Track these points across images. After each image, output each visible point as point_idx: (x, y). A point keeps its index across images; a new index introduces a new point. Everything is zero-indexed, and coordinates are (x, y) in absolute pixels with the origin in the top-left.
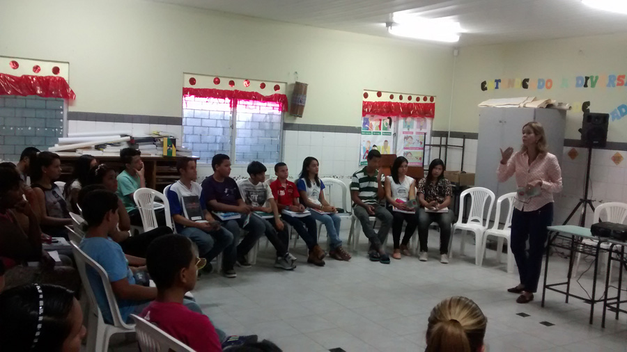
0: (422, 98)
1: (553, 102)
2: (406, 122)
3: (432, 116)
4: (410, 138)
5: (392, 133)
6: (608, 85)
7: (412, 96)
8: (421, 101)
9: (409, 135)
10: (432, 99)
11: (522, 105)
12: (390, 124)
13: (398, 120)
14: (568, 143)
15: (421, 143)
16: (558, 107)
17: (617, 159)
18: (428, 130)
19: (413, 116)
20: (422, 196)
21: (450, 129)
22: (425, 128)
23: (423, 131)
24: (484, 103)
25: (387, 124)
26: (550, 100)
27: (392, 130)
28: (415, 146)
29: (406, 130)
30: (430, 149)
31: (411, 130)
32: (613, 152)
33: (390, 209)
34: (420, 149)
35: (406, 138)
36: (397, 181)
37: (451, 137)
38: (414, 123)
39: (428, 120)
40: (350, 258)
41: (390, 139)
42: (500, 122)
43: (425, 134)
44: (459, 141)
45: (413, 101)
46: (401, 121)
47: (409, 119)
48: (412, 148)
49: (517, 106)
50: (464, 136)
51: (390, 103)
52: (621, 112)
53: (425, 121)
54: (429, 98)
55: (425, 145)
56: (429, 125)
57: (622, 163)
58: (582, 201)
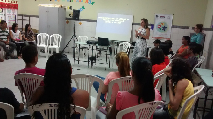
0: (13, 2)
1: (62, 6)
2: (8, 10)
3: (17, 9)
4: (10, 17)
5: (4, 14)
6: (77, 2)
7: (10, 1)
8: (13, 3)
9: (10, 15)
10: (17, 2)
11: (53, 6)
12: (2, 11)
13: (5, 10)
14: (67, 19)
15: (14, 18)
16: (64, 7)
17: (80, 24)
18: (16, 14)
19: (11, 8)
20: (24, 37)
21: (23, 14)
22: (15, 13)
23: (15, 14)
24: (39, 5)
25: (1, 10)
26: (62, 5)
27: (3, 13)
28: (12, 19)
29: (8, 13)
30: (17, 21)
31: (10, 14)
32: (79, 22)
33: (14, 42)
34: (14, 20)
35: (9, 16)
36: (15, 32)
37: (24, 16)
38: (11, 11)
39: (16, 10)
40: (4, 61)
41: (3, 16)
42: (47, 11)
43: (15, 15)
44: (28, 18)
45: (10, 2)
46: (7, 10)
47: (9, 9)
48: (11, 20)
49: (52, 6)
50: (30, 16)
51: (2, 3)
52: (81, 10)
53: (15, 10)
54: (15, 2)
55: (16, 19)
56: (16, 12)
57: (82, 25)
58: (73, 36)
